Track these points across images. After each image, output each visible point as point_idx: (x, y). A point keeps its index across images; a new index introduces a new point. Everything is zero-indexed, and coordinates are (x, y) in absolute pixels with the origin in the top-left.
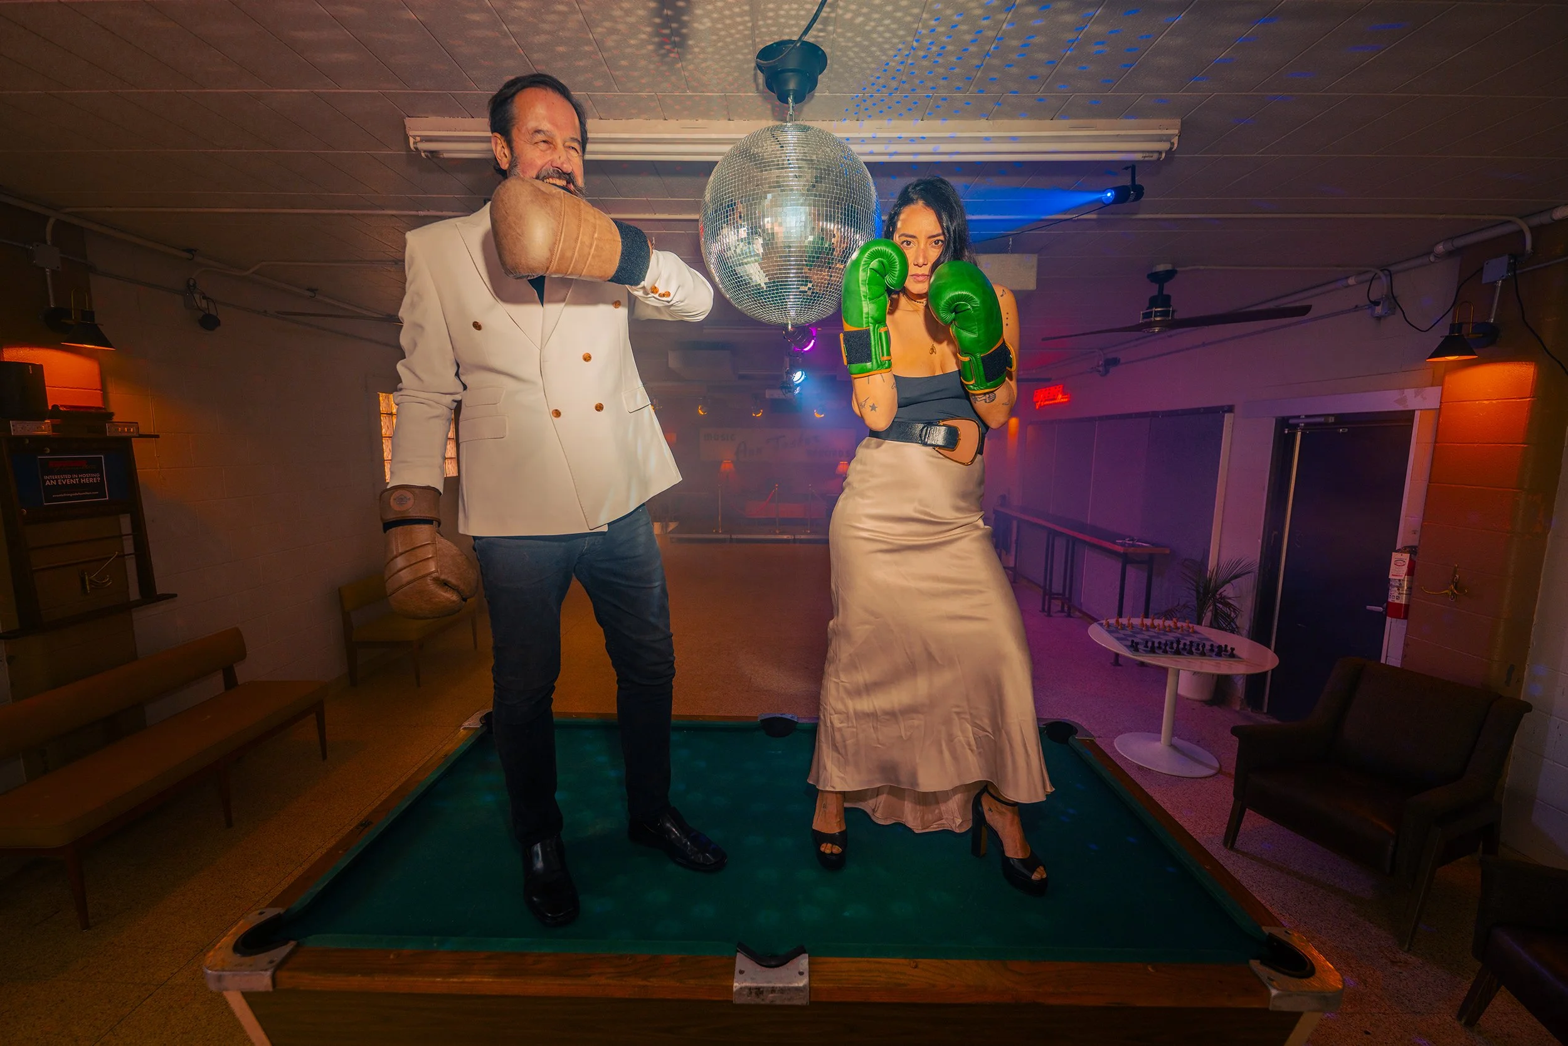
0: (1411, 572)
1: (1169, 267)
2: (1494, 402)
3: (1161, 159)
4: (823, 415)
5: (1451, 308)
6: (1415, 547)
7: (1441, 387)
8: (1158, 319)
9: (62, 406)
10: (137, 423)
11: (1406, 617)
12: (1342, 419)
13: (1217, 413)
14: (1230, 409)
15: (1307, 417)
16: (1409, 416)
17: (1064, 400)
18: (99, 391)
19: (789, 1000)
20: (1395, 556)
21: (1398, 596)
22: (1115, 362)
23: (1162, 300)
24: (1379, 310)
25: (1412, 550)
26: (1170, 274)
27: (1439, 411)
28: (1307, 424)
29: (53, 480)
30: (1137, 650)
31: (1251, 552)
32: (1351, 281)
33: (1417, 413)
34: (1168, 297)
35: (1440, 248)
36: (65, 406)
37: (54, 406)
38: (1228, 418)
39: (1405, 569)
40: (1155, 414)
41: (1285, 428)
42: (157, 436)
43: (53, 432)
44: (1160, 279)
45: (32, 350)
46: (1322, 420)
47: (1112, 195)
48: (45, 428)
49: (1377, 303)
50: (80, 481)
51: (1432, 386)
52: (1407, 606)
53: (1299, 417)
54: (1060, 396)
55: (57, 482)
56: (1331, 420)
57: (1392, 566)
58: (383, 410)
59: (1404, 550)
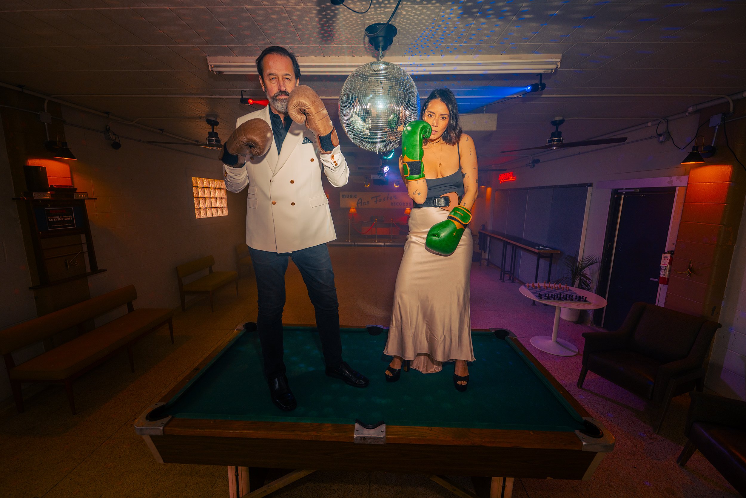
0: (670, 263)
1: (561, 118)
2: (712, 183)
3: (553, 72)
4: (398, 186)
5: (695, 138)
6: (673, 251)
7: (688, 176)
8: (555, 143)
9: (54, 185)
10: (87, 193)
11: (667, 284)
12: (643, 190)
13: (584, 187)
14: (591, 185)
15: (626, 189)
16: (673, 189)
17: (513, 179)
18: (69, 178)
19: (377, 442)
20: (664, 255)
21: (665, 274)
22: (538, 161)
23: (557, 134)
24: (661, 138)
25: (672, 253)
26: (561, 122)
27: (687, 187)
28: (626, 193)
29: (52, 219)
30: (541, 298)
31: (598, 253)
32: (649, 124)
33: (677, 188)
34: (560, 132)
35: (690, 109)
36: (56, 186)
37: (51, 186)
38: (590, 189)
39: (668, 261)
40: (555, 187)
41: (616, 194)
42: (96, 199)
43: (51, 197)
44: (556, 124)
45: (41, 160)
46: (633, 190)
47: (530, 88)
48: (48, 196)
49: (661, 135)
50: (63, 219)
51: (685, 175)
52: (668, 279)
53: (622, 189)
54: (511, 177)
55: (54, 220)
56: (638, 190)
57: (662, 260)
58: (194, 185)
59: (668, 252)
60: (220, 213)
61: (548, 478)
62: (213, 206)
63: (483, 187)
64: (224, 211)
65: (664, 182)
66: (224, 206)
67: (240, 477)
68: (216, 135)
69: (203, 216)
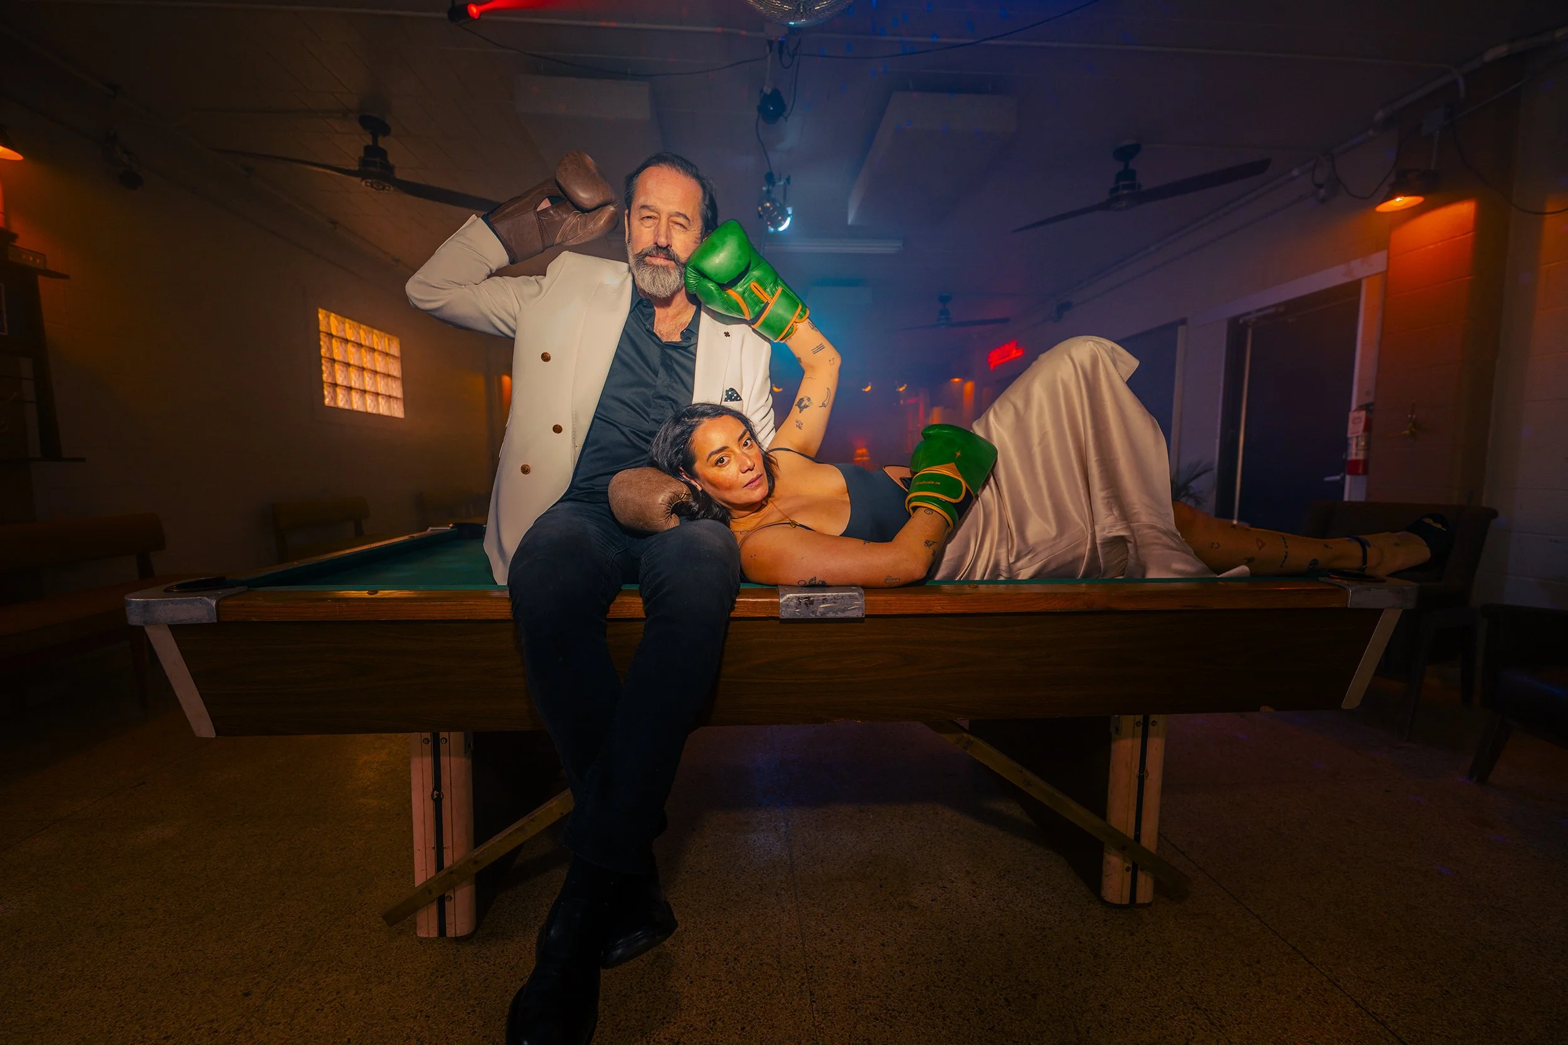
0: (1368, 427)
1: (1133, 142)
2: (1440, 244)
5: (1393, 169)
6: (1372, 404)
7: (1386, 251)
8: (1125, 192)
10: (44, 255)
11: (1365, 472)
12: (1292, 305)
13: (1173, 327)
14: (1183, 322)
15: (1258, 311)
16: (1355, 287)
20: (1352, 415)
21: (1356, 452)
23: (1127, 175)
24: (1322, 192)
25: (1367, 408)
26: (1135, 149)
27: (1387, 271)
28: (1258, 318)
31: (1211, 452)
32: (1295, 173)
33: (1364, 283)
34: (1134, 172)
35: (1380, 115)
38: (1182, 329)
39: (1362, 425)
41: (1237, 329)
42: (68, 278)
44: (1125, 154)
46: (1273, 310)
49: (1320, 186)
51: (1377, 251)
52: (1365, 462)
53: (1249, 313)
54: (1014, 352)
56: (1282, 309)
57: (1350, 426)
58: (322, 328)
59: (1359, 409)
60: (383, 408)
62: (368, 388)
63: (957, 380)
64: (396, 406)
65: (1332, 277)
66: (394, 394)
67: (446, 803)
69: (341, 403)
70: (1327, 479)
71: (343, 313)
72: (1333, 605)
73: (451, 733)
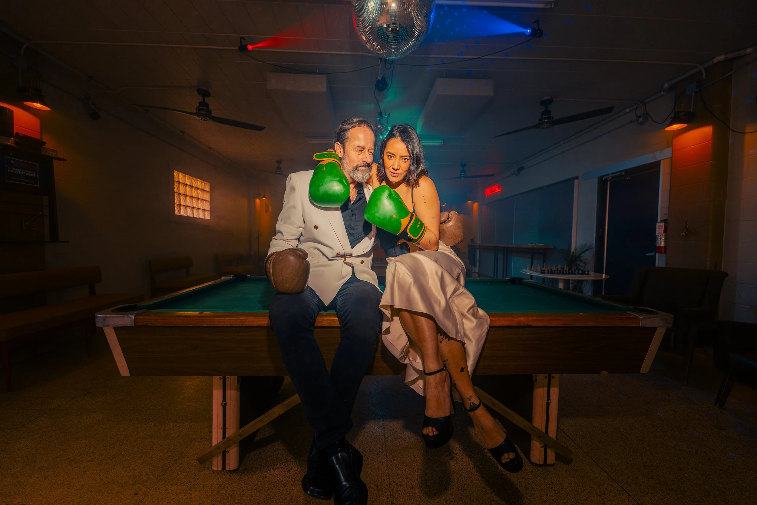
0: (665, 231)
1: (550, 98)
2: (696, 146)
5: (673, 111)
6: (667, 220)
7: (671, 148)
8: (546, 120)
9: (21, 134)
10: (57, 151)
11: (665, 252)
12: (628, 172)
13: (570, 181)
14: (577, 178)
15: (612, 174)
16: (657, 164)
17: (499, 190)
18: (39, 133)
20: (658, 225)
21: (660, 242)
22: (521, 169)
23: (547, 113)
24: (641, 120)
25: (665, 221)
26: (550, 101)
27: (672, 157)
28: (612, 177)
29: (12, 170)
31: (592, 240)
32: (628, 110)
33: (662, 163)
34: (550, 111)
35: (666, 85)
36: (22, 134)
37: (16, 133)
38: (576, 181)
39: (663, 229)
40: (541, 188)
41: (602, 182)
42: (66, 160)
43: (15, 145)
44: (546, 103)
45: (8, 105)
46: (619, 174)
47: (530, 31)
48: (11, 142)
49: (639, 117)
50: (25, 174)
51: (667, 148)
52: (665, 247)
53: (608, 175)
54: (497, 189)
55: (14, 171)
56: (623, 173)
57: (657, 229)
58: (176, 179)
59: (661, 222)
60: (201, 215)
61: (602, 372)
62: (194, 206)
63: (470, 202)
64: (207, 214)
65: (647, 159)
66: (206, 209)
67: (228, 407)
68: (207, 105)
69: (183, 213)
70: (647, 255)
71: (185, 172)
72: (633, 325)
73: (231, 376)
